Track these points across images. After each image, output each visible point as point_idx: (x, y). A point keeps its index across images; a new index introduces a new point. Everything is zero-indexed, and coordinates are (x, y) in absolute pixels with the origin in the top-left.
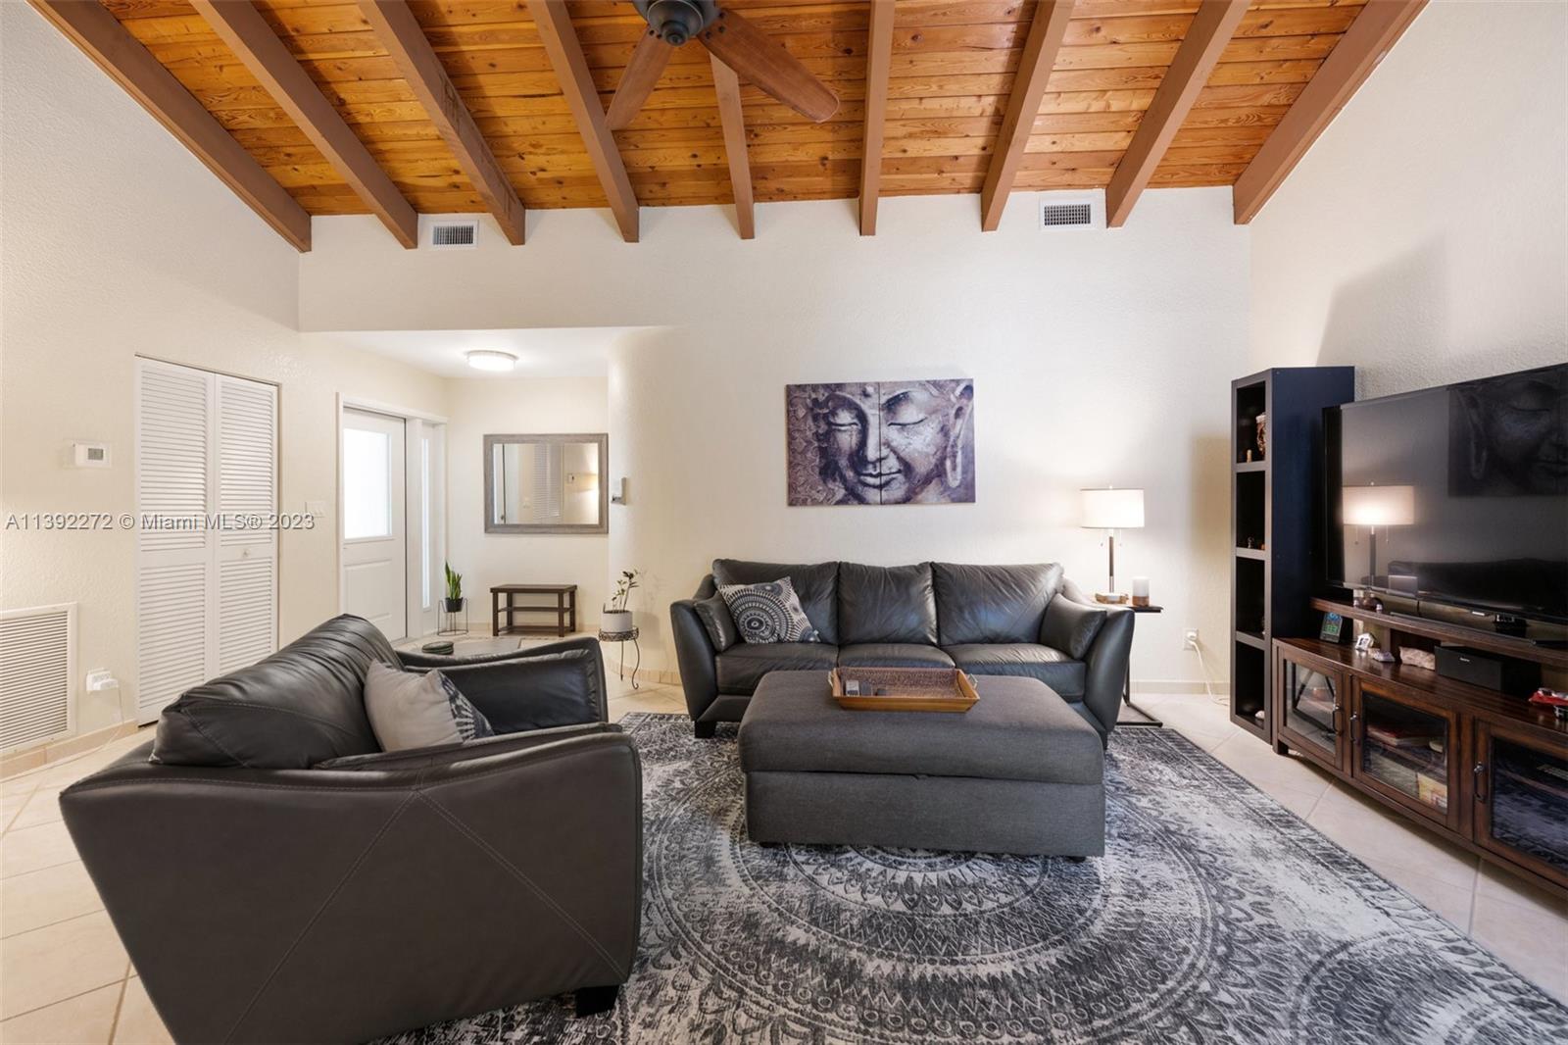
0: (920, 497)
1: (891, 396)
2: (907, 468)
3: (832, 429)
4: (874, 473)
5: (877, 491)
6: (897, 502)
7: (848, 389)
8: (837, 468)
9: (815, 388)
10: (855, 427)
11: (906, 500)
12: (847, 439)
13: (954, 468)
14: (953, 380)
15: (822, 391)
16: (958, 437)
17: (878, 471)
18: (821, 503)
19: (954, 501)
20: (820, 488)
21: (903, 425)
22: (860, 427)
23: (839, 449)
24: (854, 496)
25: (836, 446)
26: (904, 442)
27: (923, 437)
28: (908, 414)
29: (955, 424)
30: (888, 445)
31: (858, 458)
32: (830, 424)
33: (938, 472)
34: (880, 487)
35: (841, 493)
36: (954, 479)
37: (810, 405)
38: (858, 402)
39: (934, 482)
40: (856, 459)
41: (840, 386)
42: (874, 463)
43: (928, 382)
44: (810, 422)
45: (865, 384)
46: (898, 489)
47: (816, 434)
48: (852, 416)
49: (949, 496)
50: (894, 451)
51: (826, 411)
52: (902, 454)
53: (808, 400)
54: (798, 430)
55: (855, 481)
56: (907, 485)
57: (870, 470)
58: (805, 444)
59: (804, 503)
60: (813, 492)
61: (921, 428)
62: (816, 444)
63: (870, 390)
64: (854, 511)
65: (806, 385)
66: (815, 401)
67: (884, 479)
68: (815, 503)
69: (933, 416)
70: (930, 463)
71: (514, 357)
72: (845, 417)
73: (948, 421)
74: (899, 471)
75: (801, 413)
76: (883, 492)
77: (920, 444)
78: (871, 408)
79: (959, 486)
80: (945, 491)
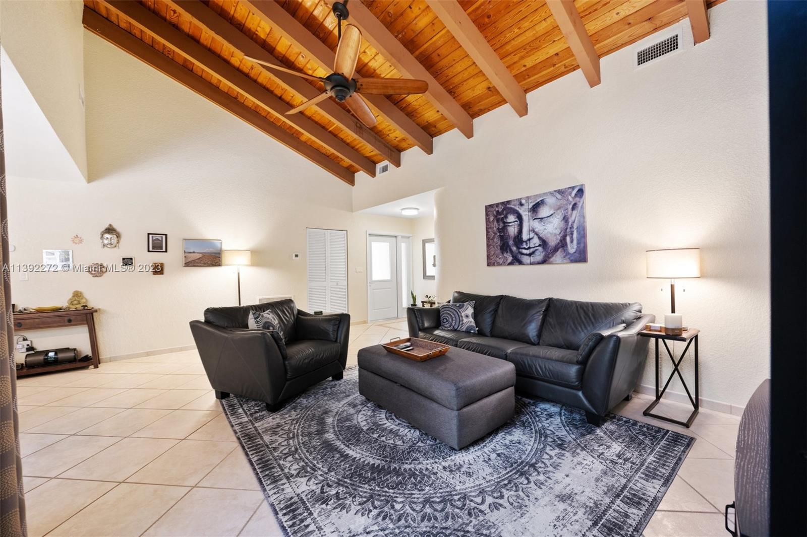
0: (551, 260)
1: (534, 203)
2: (544, 243)
3: (506, 225)
4: (526, 247)
5: (528, 257)
6: (539, 263)
7: (513, 203)
8: (508, 246)
9: (497, 205)
10: (516, 223)
11: (544, 262)
12: (512, 230)
13: (572, 241)
14: (570, 188)
15: (500, 206)
16: (574, 222)
17: (528, 246)
18: (501, 265)
19: (573, 261)
20: (501, 257)
21: (541, 219)
22: (519, 223)
23: (509, 235)
24: (517, 261)
25: (507, 234)
26: (542, 228)
27: (553, 224)
28: (544, 212)
29: (572, 214)
30: (533, 231)
31: (518, 240)
32: (504, 223)
33: (562, 244)
34: (530, 255)
35: (510, 259)
36: (572, 248)
37: (495, 214)
38: (518, 209)
39: (560, 250)
40: (517, 240)
41: (508, 202)
42: (526, 242)
43: (555, 191)
44: (495, 223)
45: (521, 199)
46: (539, 256)
47: (498, 229)
48: (515, 217)
49: (569, 258)
50: (537, 234)
51: (502, 216)
52: (541, 236)
53: (494, 212)
54: (490, 228)
55: (517, 252)
56: (544, 253)
57: (525, 246)
58: (493, 235)
59: (493, 265)
60: (498, 259)
61: (551, 219)
62: (498, 234)
63: (523, 201)
64: (516, 268)
65: (493, 205)
66: (498, 211)
67: (532, 250)
68: (499, 264)
69: (559, 211)
70: (557, 239)
71: (418, 209)
72: (511, 218)
73: (567, 213)
74: (540, 245)
75: (492, 219)
76: (531, 258)
77: (551, 229)
78: (524, 211)
79: (575, 252)
80: (566, 255)
